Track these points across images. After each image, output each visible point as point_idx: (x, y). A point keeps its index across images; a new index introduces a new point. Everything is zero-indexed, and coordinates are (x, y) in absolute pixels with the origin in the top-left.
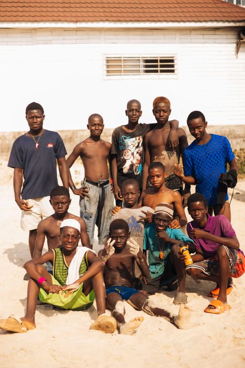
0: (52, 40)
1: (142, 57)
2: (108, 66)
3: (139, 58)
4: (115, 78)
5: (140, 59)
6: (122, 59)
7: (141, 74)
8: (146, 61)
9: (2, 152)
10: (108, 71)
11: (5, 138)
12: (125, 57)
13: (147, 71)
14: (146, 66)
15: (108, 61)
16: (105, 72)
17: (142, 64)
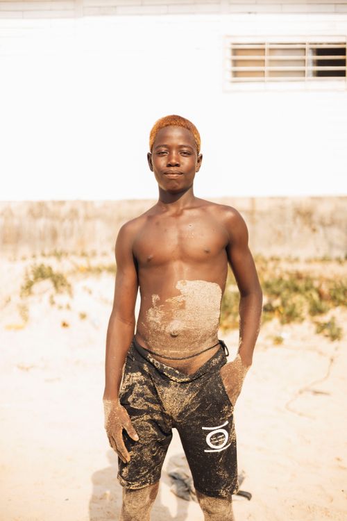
0: (115, 7)
1: (310, 44)
2: (235, 63)
3: (305, 44)
4: (250, 87)
5: (307, 47)
6: (267, 47)
7: (306, 78)
8: (320, 52)
9: (5, 242)
10: (235, 74)
11: (11, 214)
12: (271, 44)
13: (320, 74)
14: (319, 63)
15: (235, 51)
16: (229, 76)
17: (310, 57)
